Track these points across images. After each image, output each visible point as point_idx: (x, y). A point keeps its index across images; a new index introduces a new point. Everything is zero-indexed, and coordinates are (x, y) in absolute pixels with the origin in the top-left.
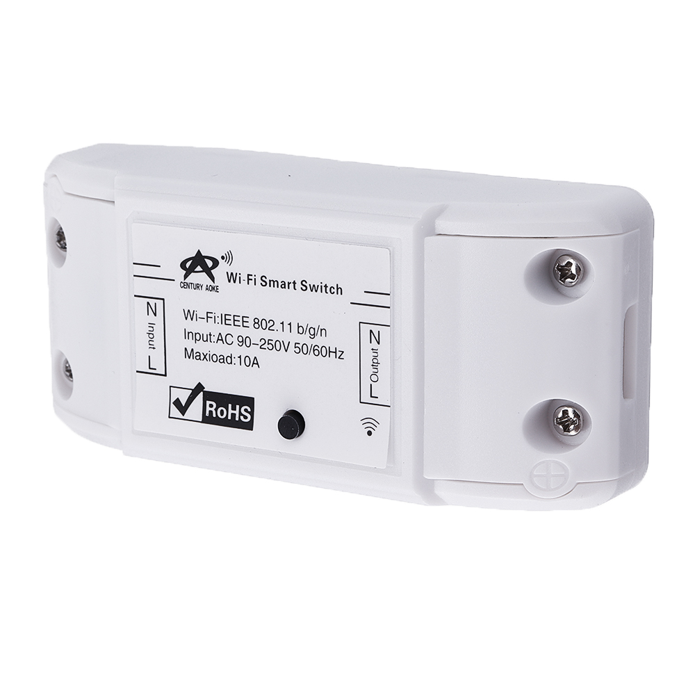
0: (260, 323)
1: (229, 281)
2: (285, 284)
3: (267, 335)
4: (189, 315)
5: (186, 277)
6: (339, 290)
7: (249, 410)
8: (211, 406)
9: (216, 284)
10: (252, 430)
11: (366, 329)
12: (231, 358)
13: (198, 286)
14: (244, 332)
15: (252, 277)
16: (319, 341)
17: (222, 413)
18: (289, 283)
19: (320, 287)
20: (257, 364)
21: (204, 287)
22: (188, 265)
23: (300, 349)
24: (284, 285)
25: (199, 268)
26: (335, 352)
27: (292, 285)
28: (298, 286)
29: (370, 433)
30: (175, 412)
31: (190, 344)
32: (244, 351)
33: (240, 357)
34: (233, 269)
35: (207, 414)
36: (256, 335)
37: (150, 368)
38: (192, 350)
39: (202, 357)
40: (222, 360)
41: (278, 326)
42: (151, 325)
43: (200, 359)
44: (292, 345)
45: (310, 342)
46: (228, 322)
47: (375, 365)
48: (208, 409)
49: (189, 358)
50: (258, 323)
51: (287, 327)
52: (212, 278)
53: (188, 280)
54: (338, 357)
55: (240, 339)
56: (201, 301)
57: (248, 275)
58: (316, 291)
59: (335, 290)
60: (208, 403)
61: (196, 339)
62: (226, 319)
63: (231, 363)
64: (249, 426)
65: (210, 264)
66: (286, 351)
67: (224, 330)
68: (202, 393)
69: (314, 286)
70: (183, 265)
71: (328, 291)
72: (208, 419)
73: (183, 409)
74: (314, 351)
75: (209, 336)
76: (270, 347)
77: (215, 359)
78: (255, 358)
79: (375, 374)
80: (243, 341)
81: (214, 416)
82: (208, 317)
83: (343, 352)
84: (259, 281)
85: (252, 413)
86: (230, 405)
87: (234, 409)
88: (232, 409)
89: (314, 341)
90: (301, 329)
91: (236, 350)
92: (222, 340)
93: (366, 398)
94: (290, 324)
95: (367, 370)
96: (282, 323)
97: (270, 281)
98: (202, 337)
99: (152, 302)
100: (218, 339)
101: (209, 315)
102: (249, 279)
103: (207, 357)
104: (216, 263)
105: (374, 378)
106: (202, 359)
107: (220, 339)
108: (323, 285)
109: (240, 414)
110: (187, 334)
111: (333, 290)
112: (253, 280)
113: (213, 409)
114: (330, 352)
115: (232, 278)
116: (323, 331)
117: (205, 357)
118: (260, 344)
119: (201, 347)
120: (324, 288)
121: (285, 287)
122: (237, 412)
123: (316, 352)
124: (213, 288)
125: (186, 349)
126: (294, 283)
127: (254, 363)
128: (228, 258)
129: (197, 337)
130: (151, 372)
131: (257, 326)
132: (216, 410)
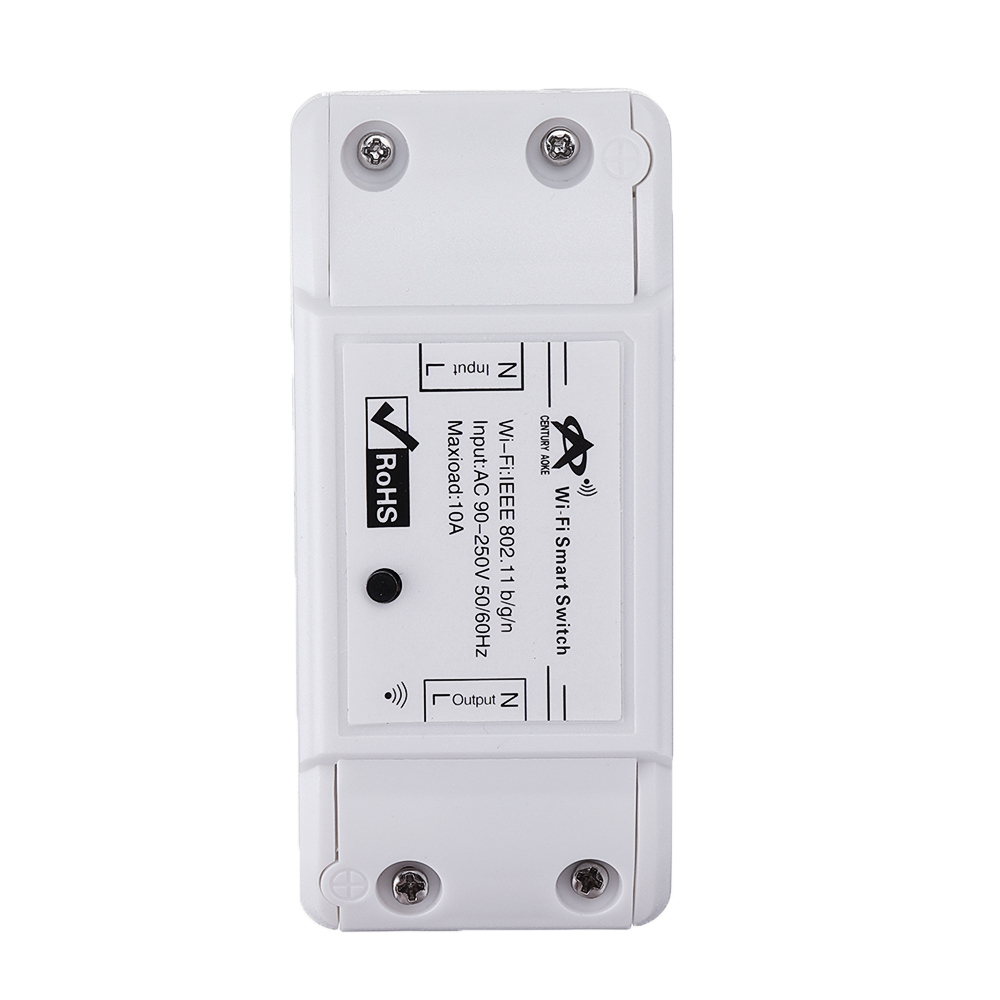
0: (508, 535)
1: (558, 491)
2: (562, 572)
3: (494, 546)
4: (506, 429)
5: (556, 424)
6: (563, 651)
7: (393, 520)
8: (389, 462)
9: (551, 470)
10: (369, 526)
11: (518, 687)
12: (457, 492)
13: (545, 442)
14: (493, 511)
15: (565, 526)
16: (496, 622)
17: (384, 479)
18: (563, 578)
19: (563, 623)
20: (455, 532)
21: (545, 453)
22: (571, 428)
23: (482, 593)
24: (560, 571)
25: (569, 445)
26: (483, 645)
27: (561, 582)
28: (562, 592)
29: (388, 696)
30: (375, 407)
31: (468, 429)
32: (469, 511)
33: (460, 505)
34: (574, 497)
35: (379, 457)
36: (492, 529)
37: (428, 365)
38: (460, 433)
39: (453, 448)
40: (454, 479)
41: (508, 562)
42: (486, 369)
43: (450, 444)
44: (485, 583)
45: (492, 608)
46: (504, 487)
47: (475, 701)
48: (386, 457)
49: (450, 428)
50: (507, 532)
51: (507, 575)
52: (558, 465)
53: (552, 427)
54: (479, 648)
55: (484, 507)
56: (527, 446)
57: (568, 519)
58: (558, 618)
59: (562, 645)
60: (393, 457)
61: (475, 438)
62: (507, 484)
63: (451, 492)
64: (373, 522)
65: (577, 461)
66: (477, 574)
67: (493, 482)
68: (406, 447)
69: (565, 614)
70: (571, 420)
71: (561, 635)
72: (372, 457)
73: (380, 417)
74: (482, 614)
75: (481, 458)
76: (479, 551)
77: (453, 467)
78: (462, 529)
79: (464, 700)
80: (481, 509)
81: (379, 468)
82: (507, 457)
83: (485, 656)
84: (562, 534)
85: (388, 524)
86: (394, 490)
87: (392, 496)
88: (390, 494)
89: (493, 614)
90: (508, 596)
91: (468, 499)
92: (479, 479)
93: (432, 688)
94: (512, 580)
95: (468, 689)
96: (512, 569)
97: (564, 551)
98: (480, 447)
99: (516, 371)
100: (479, 473)
101: (510, 459)
102: (563, 519)
103: (454, 456)
104: (579, 470)
105: (458, 700)
106: (451, 447)
107: (481, 476)
108: (567, 628)
109: (386, 507)
110: (480, 424)
111: (561, 641)
112: (563, 527)
113: (386, 465)
114: (483, 637)
115: (562, 494)
116: (508, 628)
117: (454, 452)
118: (481, 536)
119: (466, 447)
120: (562, 628)
121: (558, 573)
122: (387, 501)
123: (480, 618)
124: (545, 466)
125: (460, 423)
126: (565, 586)
127: (455, 526)
128: (587, 489)
129: (478, 439)
130: (423, 369)
131: (504, 531)
132: (386, 470)
